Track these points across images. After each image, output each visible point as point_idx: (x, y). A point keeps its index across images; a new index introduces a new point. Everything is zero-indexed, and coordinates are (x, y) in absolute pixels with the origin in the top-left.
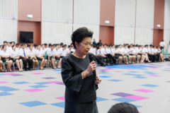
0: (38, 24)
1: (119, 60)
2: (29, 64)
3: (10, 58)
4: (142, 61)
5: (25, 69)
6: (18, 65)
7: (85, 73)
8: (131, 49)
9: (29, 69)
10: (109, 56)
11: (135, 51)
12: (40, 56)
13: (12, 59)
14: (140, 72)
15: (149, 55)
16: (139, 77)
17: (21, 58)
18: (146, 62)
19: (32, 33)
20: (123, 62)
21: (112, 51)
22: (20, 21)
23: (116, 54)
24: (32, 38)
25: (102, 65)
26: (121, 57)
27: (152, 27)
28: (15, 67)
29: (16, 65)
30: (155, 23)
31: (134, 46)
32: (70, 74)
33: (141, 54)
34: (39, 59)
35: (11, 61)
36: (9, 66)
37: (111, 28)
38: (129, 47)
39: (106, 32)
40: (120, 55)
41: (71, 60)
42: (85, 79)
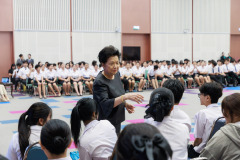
10: (231, 74)
22: (124, 34)
34: (137, 79)
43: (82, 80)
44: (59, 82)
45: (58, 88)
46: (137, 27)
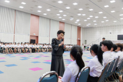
2: (34, 50)
3: (27, 48)
17: (31, 48)
19: (35, 40)
22: (31, 36)
27: (76, 39)
30: (78, 38)
34: (37, 49)
36: (27, 51)
46: (35, 34)
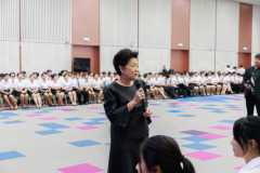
0: (97, 48)
1: (194, 91)
2: (84, 97)
3: (62, 90)
4: (224, 92)
5: (80, 102)
6: (71, 98)
7: (131, 104)
8: (210, 77)
9: (84, 103)
10: (181, 86)
11: (215, 80)
12: (97, 87)
13: (63, 91)
14: (219, 105)
15: (232, 85)
16: (218, 111)
17: (74, 89)
18: (228, 93)
19: (89, 60)
20: (200, 93)
21: (186, 80)
22: (74, 46)
23: (190, 84)
24: (89, 65)
25: (173, 97)
26: (196, 88)
27: (237, 50)
28: (67, 101)
29: (68, 98)
31: (213, 73)
32: (114, 107)
33: (222, 84)
34: (96, 90)
35: (63, 93)
36: (61, 99)
37: (186, 53)
38: (207, 75)
39: (179, 57)
40: (196, 85)
41: (114, 89)
42: (132, 111)
43: (39, 92)
44: (16, 93)
45: (15, 100)
46: (87, 39)
